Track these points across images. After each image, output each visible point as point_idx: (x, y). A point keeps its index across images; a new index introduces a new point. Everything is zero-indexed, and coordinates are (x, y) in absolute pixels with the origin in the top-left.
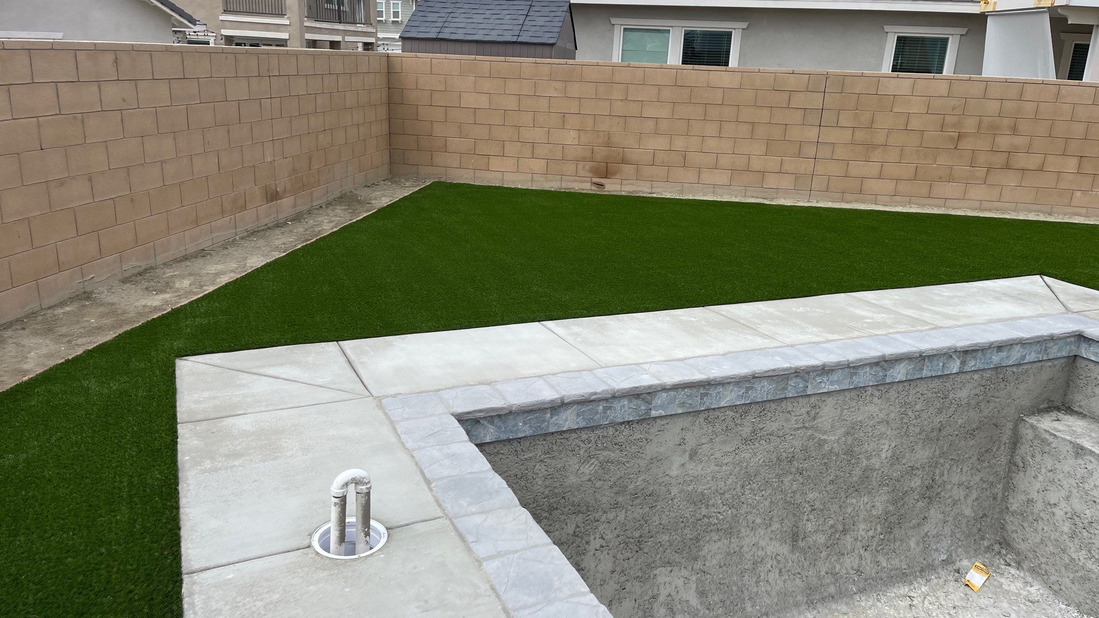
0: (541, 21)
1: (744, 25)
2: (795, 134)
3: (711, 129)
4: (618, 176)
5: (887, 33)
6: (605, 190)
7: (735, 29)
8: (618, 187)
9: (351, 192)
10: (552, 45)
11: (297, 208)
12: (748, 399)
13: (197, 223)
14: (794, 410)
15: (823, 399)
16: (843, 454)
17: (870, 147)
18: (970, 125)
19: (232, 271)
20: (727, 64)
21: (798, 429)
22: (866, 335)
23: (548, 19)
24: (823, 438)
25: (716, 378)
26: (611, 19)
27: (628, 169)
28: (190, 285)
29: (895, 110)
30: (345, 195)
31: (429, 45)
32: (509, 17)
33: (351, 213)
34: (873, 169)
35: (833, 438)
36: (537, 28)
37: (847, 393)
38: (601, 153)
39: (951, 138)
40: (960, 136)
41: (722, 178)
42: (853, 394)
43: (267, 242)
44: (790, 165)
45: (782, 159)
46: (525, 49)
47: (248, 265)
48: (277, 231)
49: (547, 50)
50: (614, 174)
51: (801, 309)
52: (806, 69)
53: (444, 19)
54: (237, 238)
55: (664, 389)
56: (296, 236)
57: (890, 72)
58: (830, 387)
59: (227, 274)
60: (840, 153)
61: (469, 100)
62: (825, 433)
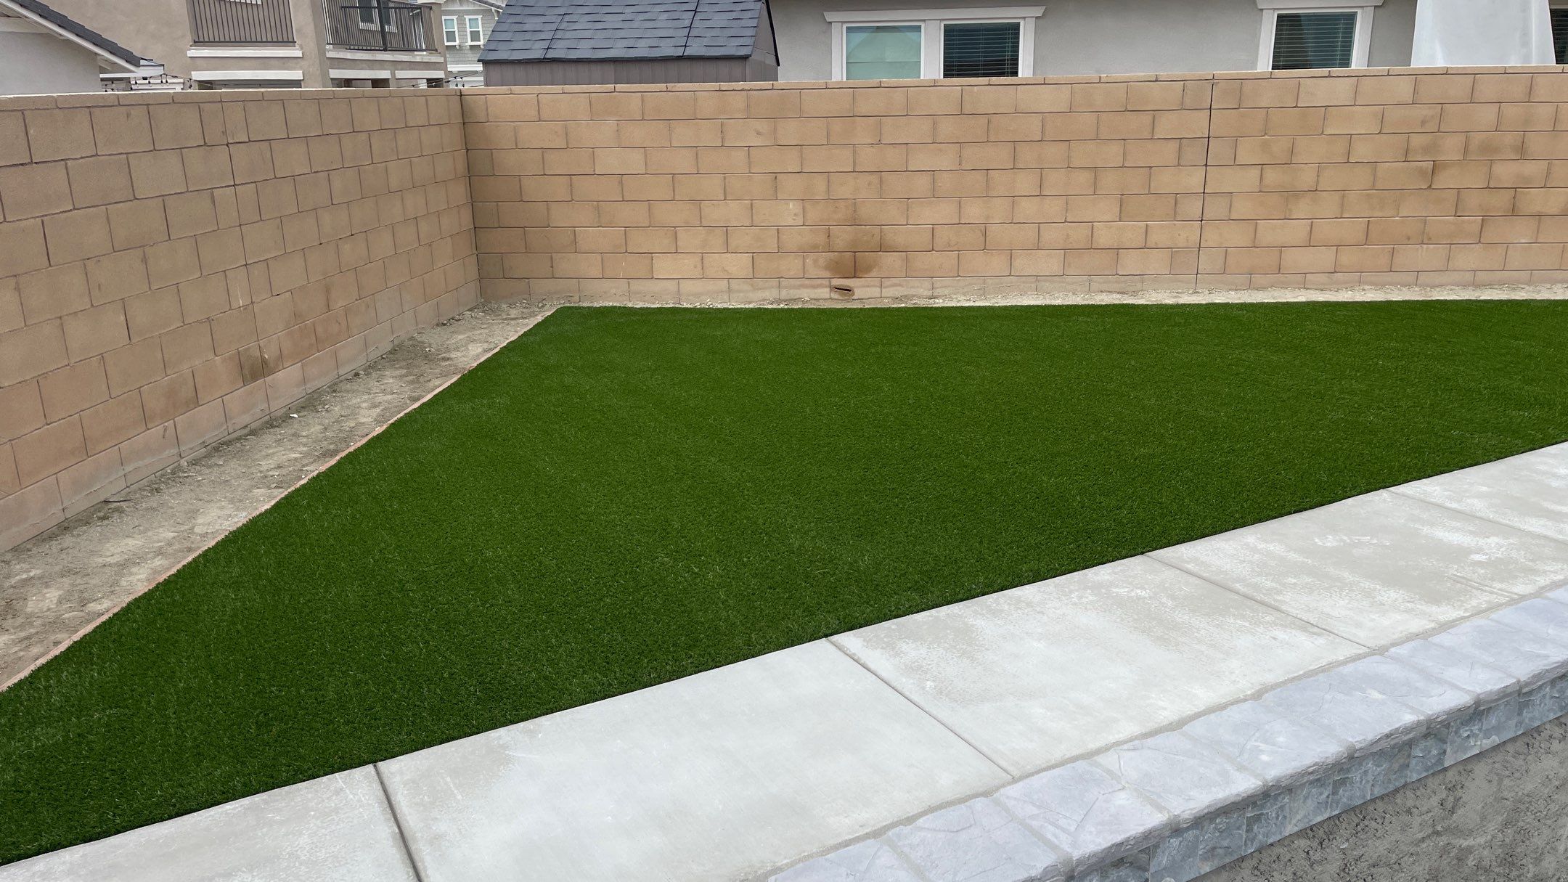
0: (719, 20)
1: (1038, 11)
2: (1166, 181)
3: (1025, 183)
4: (873, 274)
5: (1262, 10)
6: (855, 297)
7: (1024, 18)
8: (875, 292)
9: (412, 338)
10: (745, 58)
11: (308, 386)
12: (1337, 806)
13: (86, 449)
14: (1418, 803)
15: (1468, 768)
16: (1499, 866)
17: (1291, 195)
18: (1451, 148)
19: (159, 553)
20: (1016, 74)
21: (1423, 840)
22: (1503, 600)
23: (734, 15)
24: (1465, 844)
25: (1279, 781)
26: (825, 14)
27: (890, 260)
28: (60, 602)
29: (1328, 131)
30: (401, 345)
31: (533, 71)
32: (665, 16)
33: (412, 382)
34: (1297, 231)
35: (1481, 840)
36: (714, 32)
37: (1510, 748)
38: (843, 236)
39: (1422, 172)
40: (1436, 167)
41: (1048, 264)
42: (1520, 745)
43: (245, 466)
44: (1160, 235)
45: (1147, 225)
46: (698, 68)
47: (197, 530)
48: (268, 438)
49: (737, 68)
50: (868, 269)
51: (1331, 541)
52: (1178, 73)
53: (554, 27)
54: (184, 463)
55: (1175, 829)
56: (305, 445)
57: (1270, 70)
58: (1484, 741)
59: (145, 561)
60: (1243, 208)
61: (611, 161)
62: (1470, 833)
